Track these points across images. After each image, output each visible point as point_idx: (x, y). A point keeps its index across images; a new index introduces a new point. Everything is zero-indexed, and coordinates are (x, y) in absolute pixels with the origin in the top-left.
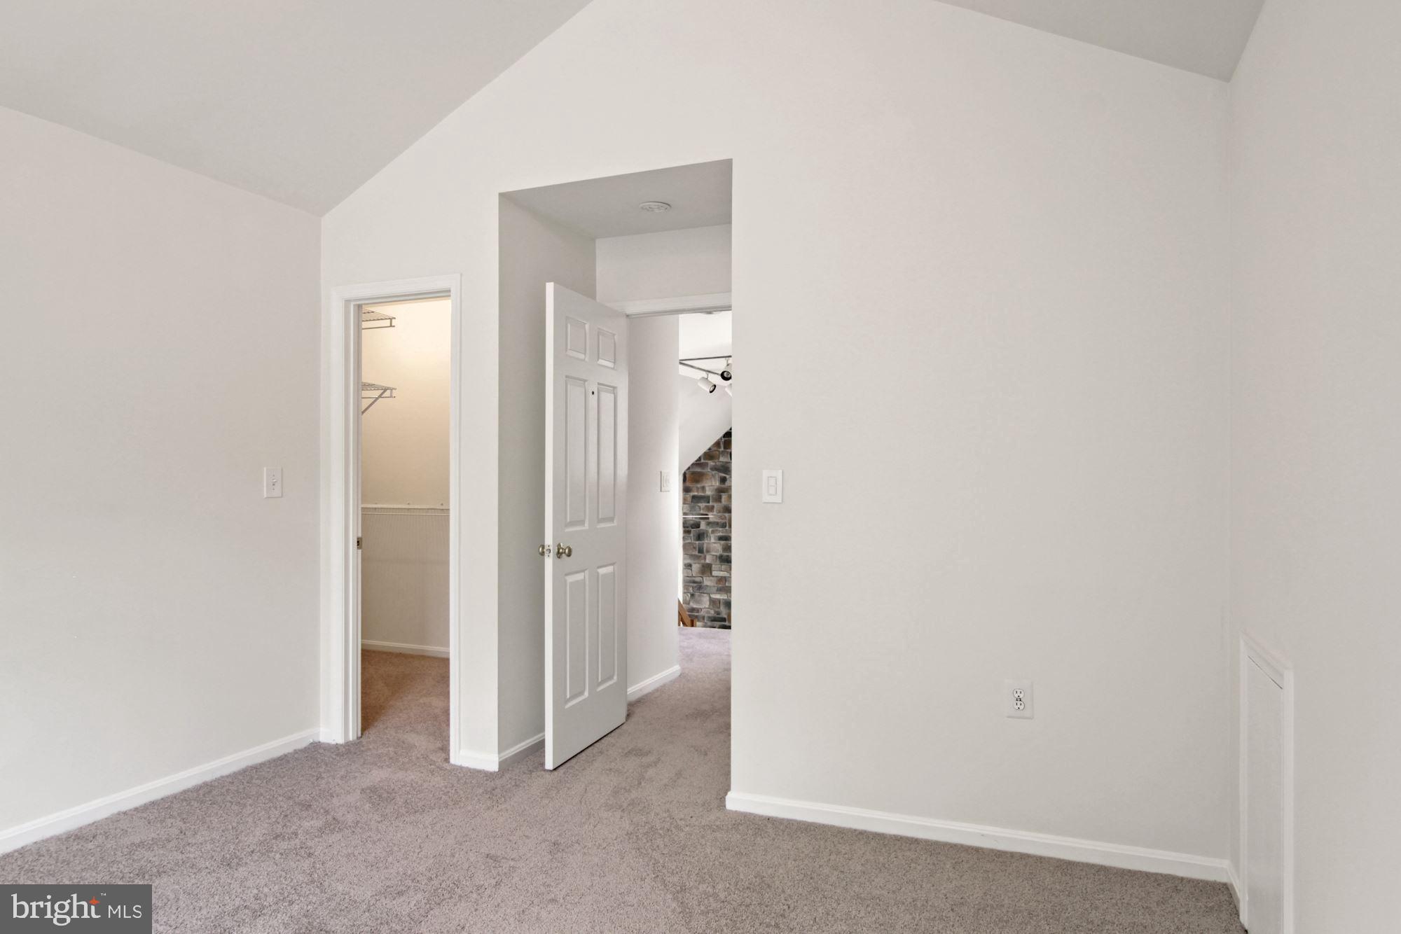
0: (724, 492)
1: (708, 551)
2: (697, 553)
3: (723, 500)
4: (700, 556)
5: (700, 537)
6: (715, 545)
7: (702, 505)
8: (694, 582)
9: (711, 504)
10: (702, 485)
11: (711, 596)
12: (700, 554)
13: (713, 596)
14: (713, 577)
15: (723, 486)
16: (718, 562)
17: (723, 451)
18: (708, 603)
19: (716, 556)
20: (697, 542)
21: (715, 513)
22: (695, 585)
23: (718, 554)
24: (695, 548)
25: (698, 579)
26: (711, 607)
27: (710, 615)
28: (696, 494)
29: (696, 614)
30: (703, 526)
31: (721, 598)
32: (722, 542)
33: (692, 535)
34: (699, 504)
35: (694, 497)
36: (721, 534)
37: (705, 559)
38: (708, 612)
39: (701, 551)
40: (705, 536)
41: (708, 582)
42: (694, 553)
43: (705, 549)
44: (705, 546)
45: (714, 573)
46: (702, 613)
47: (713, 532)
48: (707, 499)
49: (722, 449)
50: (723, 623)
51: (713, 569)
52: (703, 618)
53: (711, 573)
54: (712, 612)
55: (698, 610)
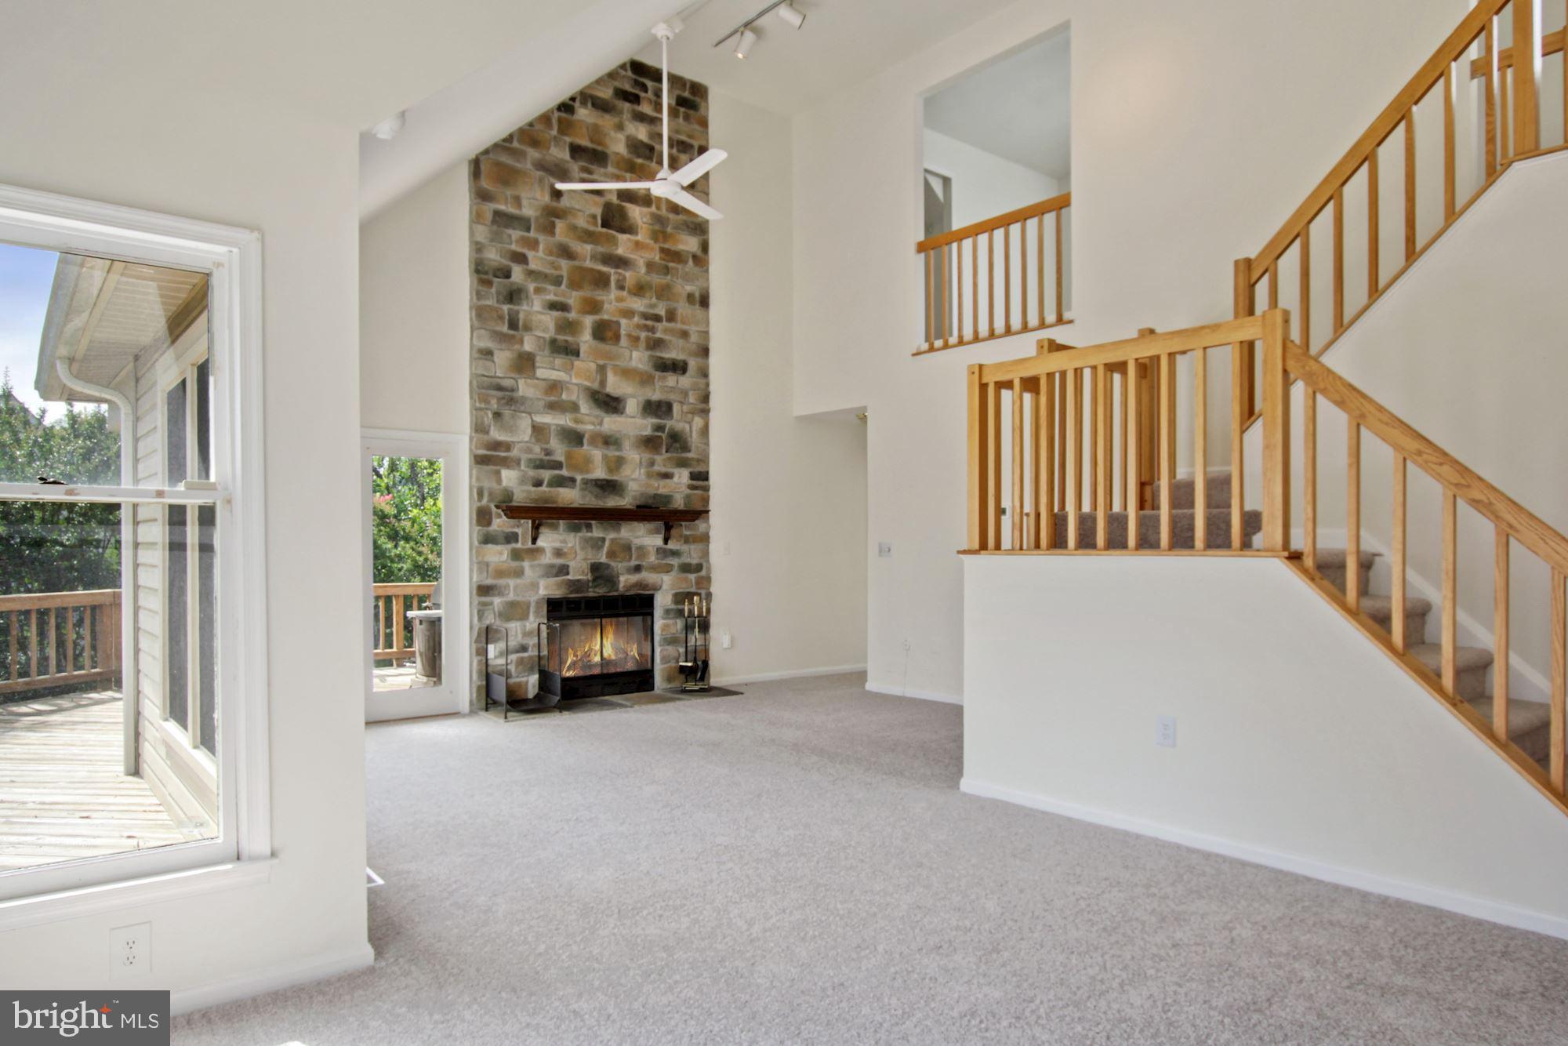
0: (558, 217)
1: (528, 328)
2: (505, 329)
3: (558, 230)
4: (513, 337)
5: (513, 295)
6: (543, 317)
7: (516, 234)
8: (500, 388)
9: (532, 234)
10: (517, 193)
11: (535, 418)
12: (512, 332)
13: (540, 419)
14: (537, 379)
15: (555, 204)
16: (547, 352)
17: (555, 137)
18: (529, 431)
19: (544, 338)
20: (506, 308)
21: (541, 254)
22: (500, 394)
23: (547, 336)
24: (501, 318)
25: (507, 383)
26: (533, 440)
27: (530, 456)
28: (502, 207)
29: (503, 454)
30: (518, 274)
31: (556, 421)
32: (556, 314)
33: (493, 290)
34: (510, 231)
35: (497, 214)
36: (551, 297)
37: (521, 342)
38: (529, 450)
39: (513, 325)
40: (523, 296)
41: (525, 388)
42: (498, 328)
43: (521, 323)
44: (521, 316)
45: (540, 373)
46: (515, 453)
47: (538, 291)
48: (524, 223)
49: (554, 132)
50: (557, 472)
51: (537, 364)
52: (518, 462)
53: (535, 373)
54: (537, 449)
55: (508, 447)
